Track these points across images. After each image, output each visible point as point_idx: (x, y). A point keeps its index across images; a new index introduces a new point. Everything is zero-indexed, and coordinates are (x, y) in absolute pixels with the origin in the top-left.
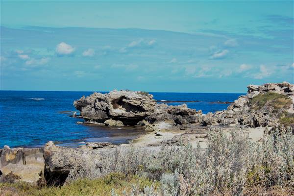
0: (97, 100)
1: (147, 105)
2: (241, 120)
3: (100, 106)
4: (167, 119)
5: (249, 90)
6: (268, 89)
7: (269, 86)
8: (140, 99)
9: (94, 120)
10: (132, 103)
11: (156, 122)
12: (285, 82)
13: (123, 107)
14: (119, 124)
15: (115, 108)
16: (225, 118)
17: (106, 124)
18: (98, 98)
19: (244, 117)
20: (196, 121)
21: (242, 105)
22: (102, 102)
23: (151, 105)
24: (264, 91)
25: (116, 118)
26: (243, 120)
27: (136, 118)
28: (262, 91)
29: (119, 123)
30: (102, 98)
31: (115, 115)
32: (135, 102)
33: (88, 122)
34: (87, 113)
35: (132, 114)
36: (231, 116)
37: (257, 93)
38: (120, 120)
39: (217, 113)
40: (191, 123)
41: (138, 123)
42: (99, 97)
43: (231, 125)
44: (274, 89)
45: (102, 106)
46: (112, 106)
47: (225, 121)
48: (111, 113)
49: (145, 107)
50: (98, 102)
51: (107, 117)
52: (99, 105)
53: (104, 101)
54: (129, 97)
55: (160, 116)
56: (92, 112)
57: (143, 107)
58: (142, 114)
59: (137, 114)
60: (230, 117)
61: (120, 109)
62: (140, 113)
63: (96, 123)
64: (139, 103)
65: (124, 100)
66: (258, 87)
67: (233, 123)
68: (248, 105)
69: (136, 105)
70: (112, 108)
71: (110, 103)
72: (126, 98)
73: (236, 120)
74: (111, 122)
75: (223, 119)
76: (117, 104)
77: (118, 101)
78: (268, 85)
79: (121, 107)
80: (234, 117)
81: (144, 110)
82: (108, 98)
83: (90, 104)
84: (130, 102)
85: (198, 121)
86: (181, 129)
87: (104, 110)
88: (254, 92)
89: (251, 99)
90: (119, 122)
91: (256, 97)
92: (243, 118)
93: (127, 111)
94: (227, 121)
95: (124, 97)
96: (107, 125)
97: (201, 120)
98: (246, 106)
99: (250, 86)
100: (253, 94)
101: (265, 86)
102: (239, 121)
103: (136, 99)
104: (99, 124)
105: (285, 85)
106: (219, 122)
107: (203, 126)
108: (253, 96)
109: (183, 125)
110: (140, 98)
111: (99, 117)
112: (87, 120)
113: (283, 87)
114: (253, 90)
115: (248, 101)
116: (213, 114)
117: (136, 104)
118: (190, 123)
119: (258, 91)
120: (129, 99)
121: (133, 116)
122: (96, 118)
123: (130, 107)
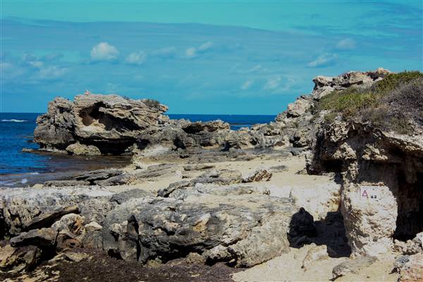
0: (58, 111)
1: (143, 117)
2: (295, 138)
3: (63, 121)
4: (166, 140)
5: (316, 86)
6: (350, 82)
7: (351, 78)
8: (129, 108)
9: (53, 146)
10: (115, 114)
11: (149, 146)
12: (381, 69)
13: (100, 122)
14: (91, 151)
15: (86, 123)
16: (265, 135)
17: (68, 152)
18: (58, 107)
19: (301, 133)
20: (213, 141)
21: (301, 112)
22: (65, 113)
23: (151, 118)
24: (343, 86)
25: (88, 141)
26: (298, 139)
27: (122, 142)
28: (338, 87)
29: (93, 150)
30: (66, 106)
31: (85, 136)
32: (121, 112)
33: (44, 149)
34: (43, 134)
35: (115, 134)
36: (278, 131)
37: (329, 89)
38: (95, 144)
39: (255, 128)
40: (204, 145)
41: (127, 150)
42: (60, 104)
43: (277, 148)
44: (361, 83)
45: (66, 121)
46: (80, 119)
47: (266, 140)
48: (78, 133)
49: (139, 122)
50: (59, 114)
51: (72, 140)
52: (61, 119)
53: (68, 111)
54: (110, 103)
55: (156, 136)
56: (50, 131)
57: (135, 121)
58: (133, 134)
59: (124, 134)
60: (275, 134)
61: (96, 125)
62: (130, 132)
63: (56, 150)
64: (127, 113)
65: (102, 109)
66: (331, 80)
67: (280, 144)
68: (312, 113)
69: (122, 118)
70: (82, 123)
71: (77, 114)
72: (104, 106)
73: (286, 138)
74: (77, 148)
75: (262, 136)
76: (88, 117)
77: (90, 111)
78: (349, 75)
79: (97, 122)
80: (282, 133)
81: (136, 127)
82: (73, 105)
83: (49, 118)
84: (111, 113)
85: (217, 142)
86: (181, 157)
87: (68, 128)
88: (324, 88)
89: (318, 100)
90: (91, 147)
91: (327, 96)
92: (299, 133)
93: (107, 129)
94: (269, 141)
95: (101, 104)
96: (70, 153)
97: (221, 140)
98: (309, 113)
99: (318, 77)
100: (322, 91)
101: (345, 78)
102: (291, 141)
103: (122, 107)
104: (61, 151)
105: (382, 75)
106: (254, 143)
107: (223, 150)
108: (322, 95)
109: (187, 149)
110: (128, 105)
111: (61, 141)
112: (42, 145)
113: (377, 78)
114: (322, 85)
115: (313, 104)
116: (248, 130)
117: (122, 115)
118: (201, 145)
119: (332, 86)
120: (109, 107)
121: (118, 137)
122: (56, 142)
123: (111, 122)
